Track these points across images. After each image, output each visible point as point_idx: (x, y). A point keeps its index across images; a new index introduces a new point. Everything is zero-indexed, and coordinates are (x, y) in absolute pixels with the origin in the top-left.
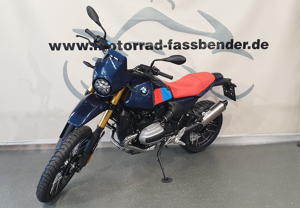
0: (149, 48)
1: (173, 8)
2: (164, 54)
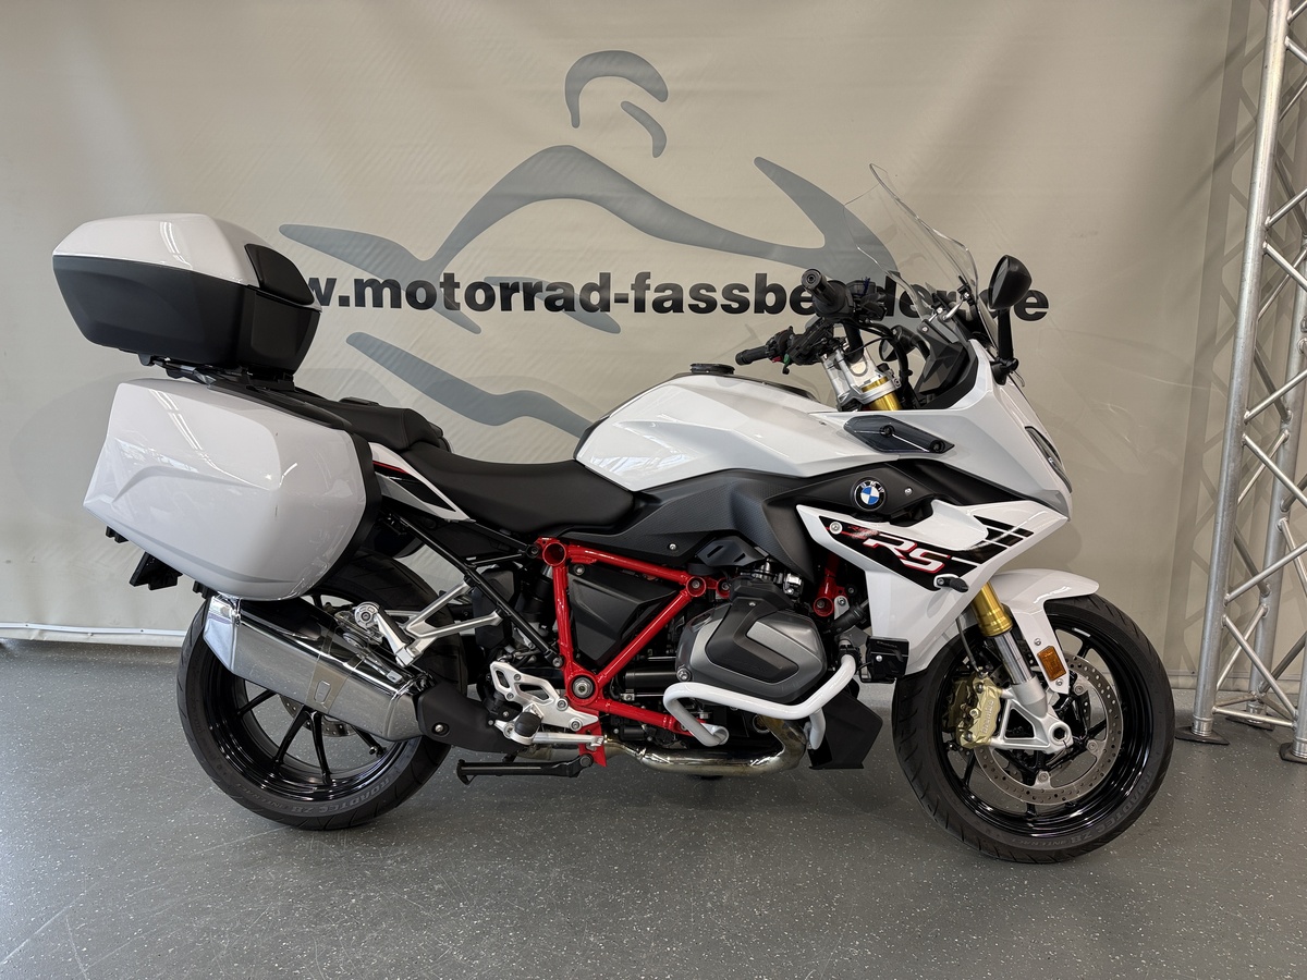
0: (559, 303)
1: (658, 150)
2: (615, 329)
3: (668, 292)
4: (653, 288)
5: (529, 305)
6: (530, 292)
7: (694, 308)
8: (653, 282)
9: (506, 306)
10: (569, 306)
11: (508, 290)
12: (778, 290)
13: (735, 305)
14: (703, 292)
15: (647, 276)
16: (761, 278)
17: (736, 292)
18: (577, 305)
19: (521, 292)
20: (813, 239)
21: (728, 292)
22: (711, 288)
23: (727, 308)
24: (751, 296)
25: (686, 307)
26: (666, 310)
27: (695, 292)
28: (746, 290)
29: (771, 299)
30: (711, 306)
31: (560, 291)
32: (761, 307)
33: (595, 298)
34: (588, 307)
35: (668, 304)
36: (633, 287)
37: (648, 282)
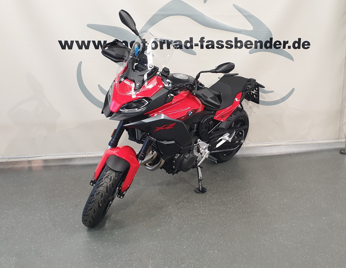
1: (205, 1)
2: (195, 54)
3: (210, 43)
4: (205, 42)
5: (169, 47)
6: (169, 44)
7: (218, 47)
8: (205, 40)
9: (162, 48)
10: (181, 47)
11: (162, 43)
12: (241, 42)
13: (229, 46)
14: (220, 43)
15: (204, 38)
16: (236, 39)
17: (229, 42)
18: (183, 47)
19: (166, 44)
20: (250, 28)
21: (227, 42)
22: (222, 42)
23: (227, 47)
24: (233, 44)
25: (215, 47)
26: (210, 48)
27: (218, 42)
28: (232, 42)
29: (239, 44)
30: (222, 47)
31: (178, 43)
32: (236, 47)
33: (188, 45)
34: (186, 47)
35: (210, 46)
36: (200, 41)
37: (204, 40)
